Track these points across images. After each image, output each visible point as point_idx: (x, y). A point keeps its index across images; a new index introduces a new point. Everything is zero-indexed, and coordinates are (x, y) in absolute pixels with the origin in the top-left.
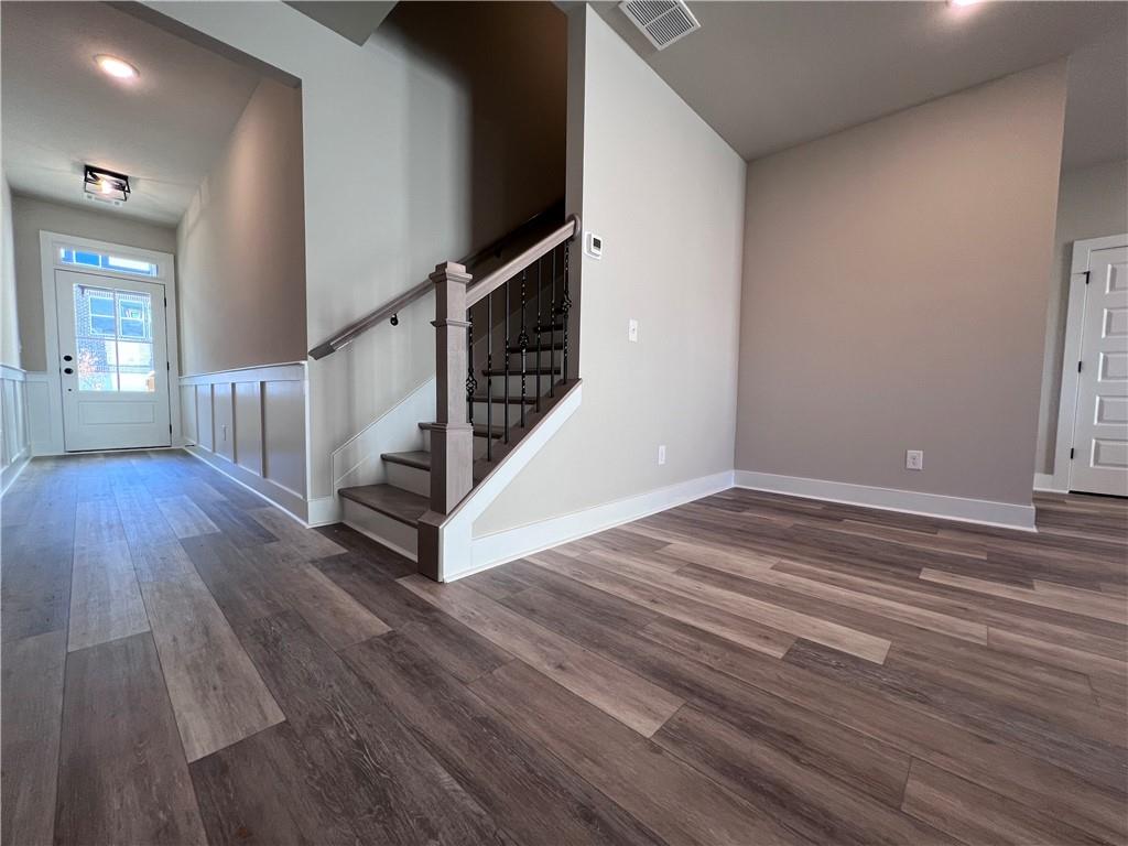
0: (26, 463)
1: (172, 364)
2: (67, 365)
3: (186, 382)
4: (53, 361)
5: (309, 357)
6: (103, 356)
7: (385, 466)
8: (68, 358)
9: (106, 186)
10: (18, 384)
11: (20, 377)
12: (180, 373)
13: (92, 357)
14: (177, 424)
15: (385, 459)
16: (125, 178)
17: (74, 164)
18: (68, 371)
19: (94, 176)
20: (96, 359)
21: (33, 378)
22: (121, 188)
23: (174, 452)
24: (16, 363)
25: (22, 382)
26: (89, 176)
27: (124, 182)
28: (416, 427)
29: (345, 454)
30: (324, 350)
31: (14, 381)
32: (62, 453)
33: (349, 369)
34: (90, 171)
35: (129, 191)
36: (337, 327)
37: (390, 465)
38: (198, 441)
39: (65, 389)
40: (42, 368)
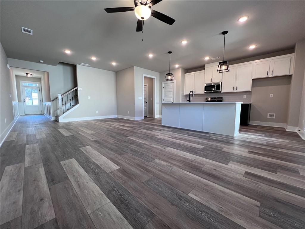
1: (41, 101)
2: (24, 101)
5: (51, 101)
8: (25, 100)
9: (29, 76)
11: (18, 103)
12: (43, 102)
14: (42, 110)
17: (24, 73)
18: (25, 102)
23: (42, 114)
24: (17, 101)
29: (56, 112)
30: (53, 101)
32: (24, 115)
33: (56, 102)
34: (27, 74)
36: (54, 98)
39: (24, 105)
40: (21, 102)
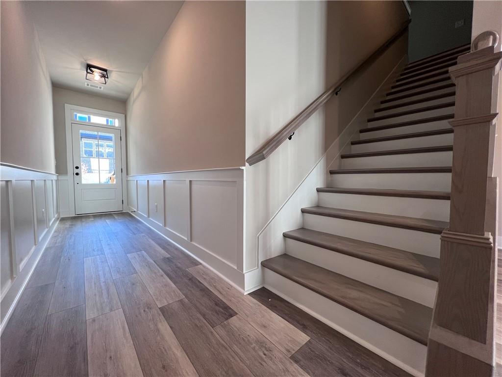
0: (58, 222)
1: (124, 169)
2: (76, 171)
3: (130, 178)
4: (70, 169)
5: (246, 163)
6: (90, 166)
7: (285, 240)
8: (77, 168)
9: (97, 75)
10: (54, 182)
11: (55, 178)
12: (127, 174)
13: (86, 167)
14: (125, 200)
15: (286, 236)
16: (105, 70)
17: (82, 63)
18: (77, 174)
19: (91, 70)
20: (88, 167)
21: (61, 178)
22: (103, 76)
23: (124, 215)
24: (53, 171)
25: (56, 180)
26: (89, 71)
27: (105, 73)
28: (300, 211)
29: (265, 235)
30: (258, 158)
31: (52, 180)
32: (74, 215)
34: (89, 67)
35: (108, 78)
37: (289, 241)
38: (138, 210)
39: (76, 183)
40: (66, 173)
